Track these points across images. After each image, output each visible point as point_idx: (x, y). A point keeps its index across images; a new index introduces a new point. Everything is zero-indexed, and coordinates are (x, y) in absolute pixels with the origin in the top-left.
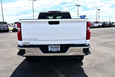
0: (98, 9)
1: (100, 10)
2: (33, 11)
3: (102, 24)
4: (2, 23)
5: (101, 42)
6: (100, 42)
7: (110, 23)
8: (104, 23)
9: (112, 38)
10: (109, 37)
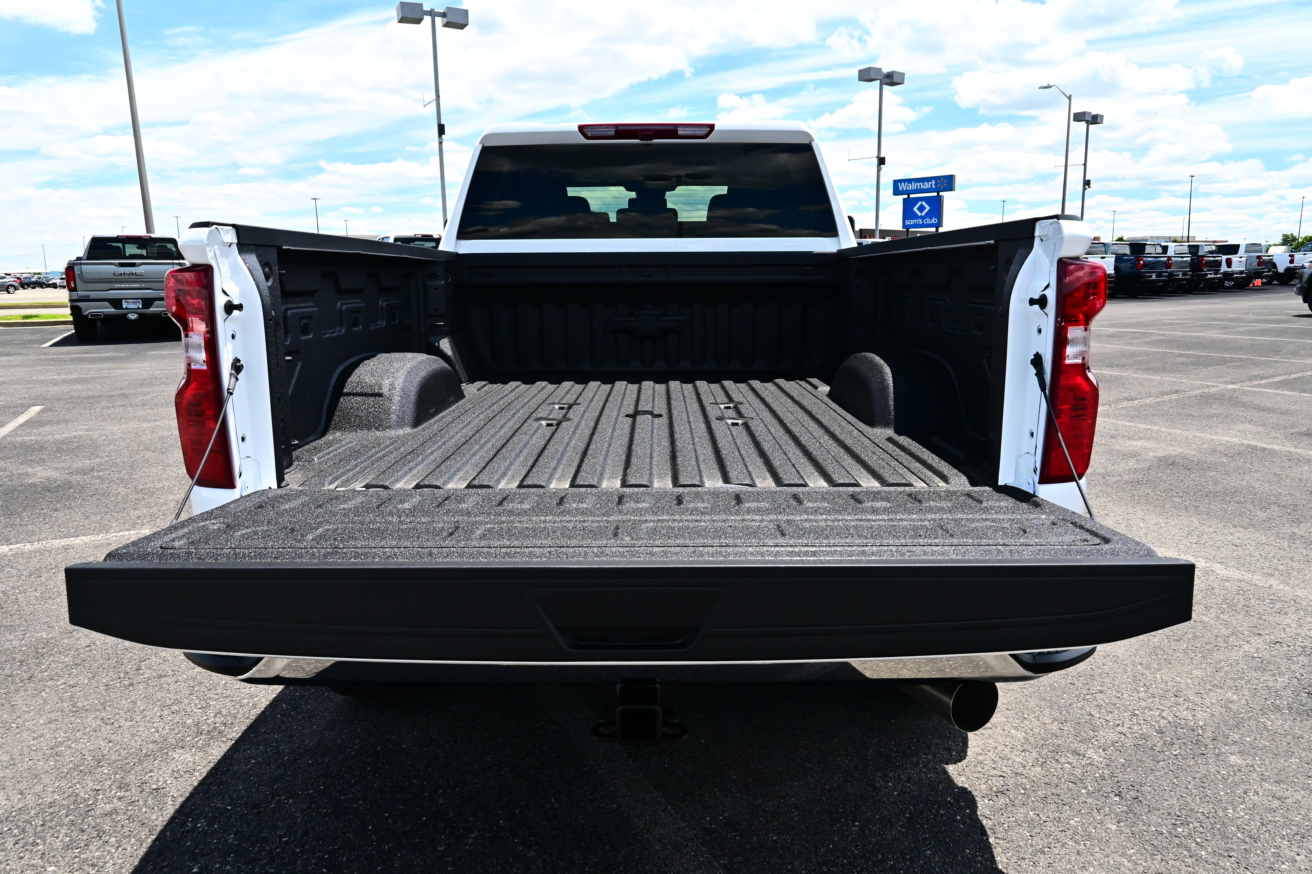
0: (1079, 117)
1: (1095, 120)
2: (441, 130)
3: (1119, 258)
4: (131, 249)
5: (1134, 455)
6: (1126, 456)
7: (1194, 249)
8: (1138, 247)
9: (1236, 411)
10: (1206, 399)
